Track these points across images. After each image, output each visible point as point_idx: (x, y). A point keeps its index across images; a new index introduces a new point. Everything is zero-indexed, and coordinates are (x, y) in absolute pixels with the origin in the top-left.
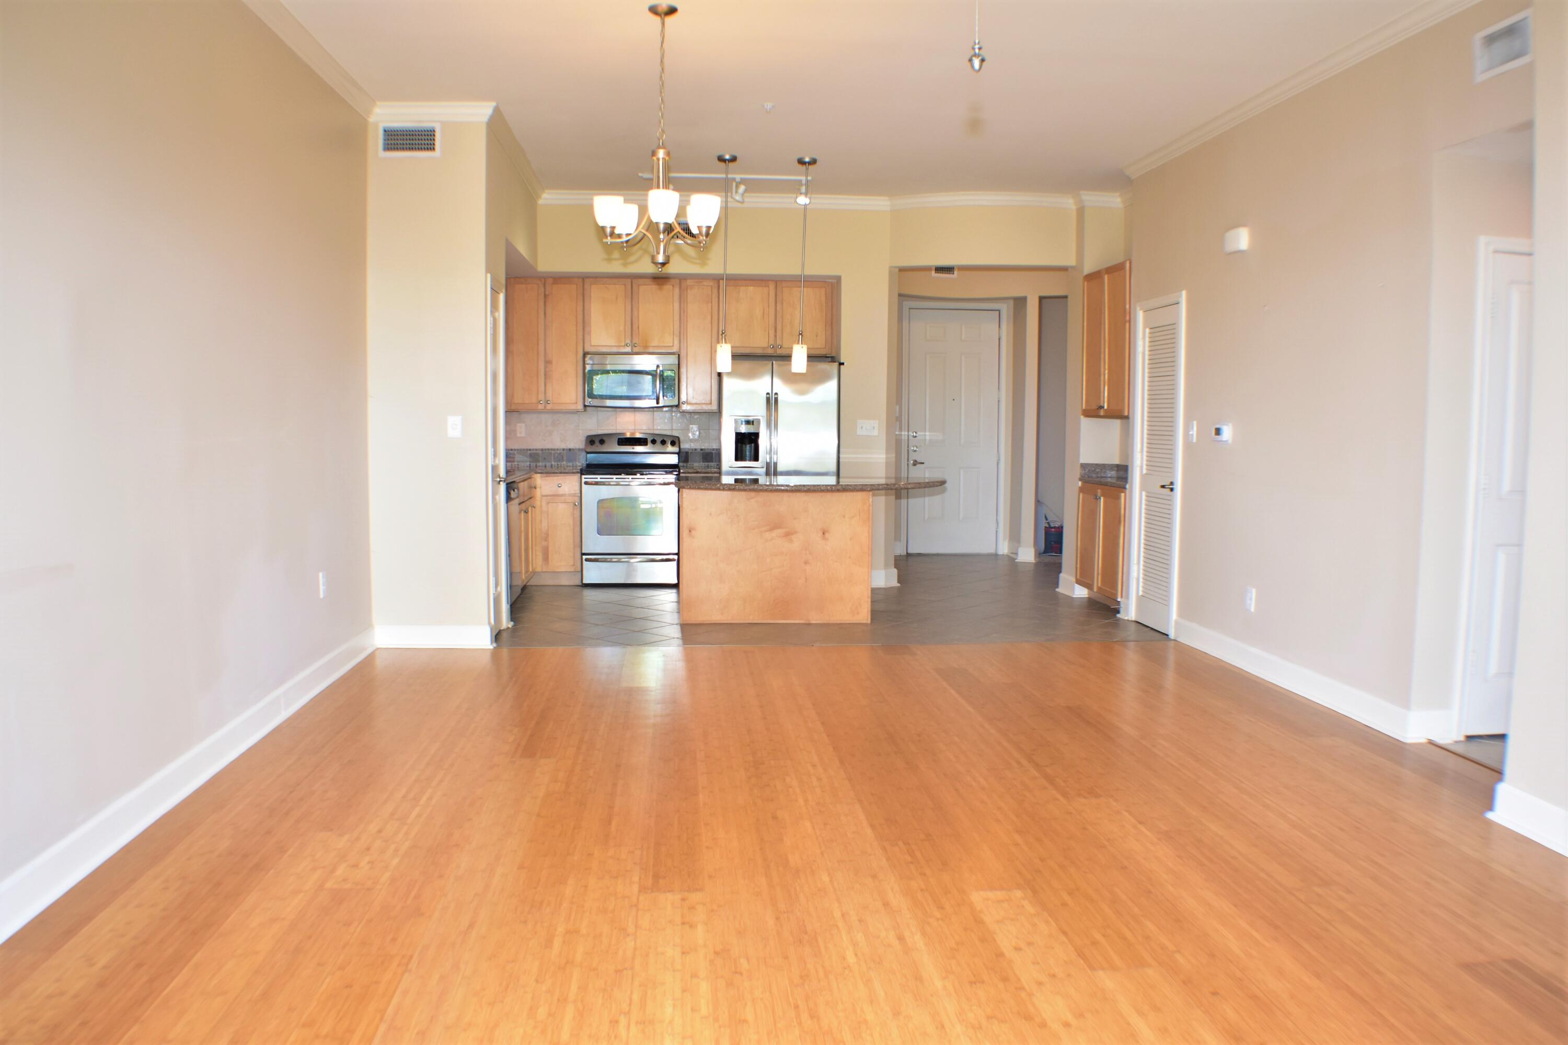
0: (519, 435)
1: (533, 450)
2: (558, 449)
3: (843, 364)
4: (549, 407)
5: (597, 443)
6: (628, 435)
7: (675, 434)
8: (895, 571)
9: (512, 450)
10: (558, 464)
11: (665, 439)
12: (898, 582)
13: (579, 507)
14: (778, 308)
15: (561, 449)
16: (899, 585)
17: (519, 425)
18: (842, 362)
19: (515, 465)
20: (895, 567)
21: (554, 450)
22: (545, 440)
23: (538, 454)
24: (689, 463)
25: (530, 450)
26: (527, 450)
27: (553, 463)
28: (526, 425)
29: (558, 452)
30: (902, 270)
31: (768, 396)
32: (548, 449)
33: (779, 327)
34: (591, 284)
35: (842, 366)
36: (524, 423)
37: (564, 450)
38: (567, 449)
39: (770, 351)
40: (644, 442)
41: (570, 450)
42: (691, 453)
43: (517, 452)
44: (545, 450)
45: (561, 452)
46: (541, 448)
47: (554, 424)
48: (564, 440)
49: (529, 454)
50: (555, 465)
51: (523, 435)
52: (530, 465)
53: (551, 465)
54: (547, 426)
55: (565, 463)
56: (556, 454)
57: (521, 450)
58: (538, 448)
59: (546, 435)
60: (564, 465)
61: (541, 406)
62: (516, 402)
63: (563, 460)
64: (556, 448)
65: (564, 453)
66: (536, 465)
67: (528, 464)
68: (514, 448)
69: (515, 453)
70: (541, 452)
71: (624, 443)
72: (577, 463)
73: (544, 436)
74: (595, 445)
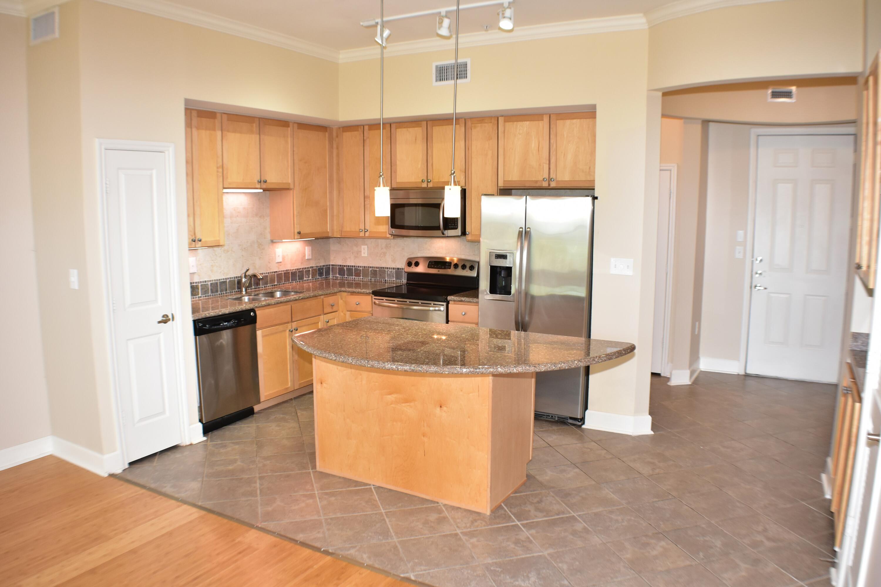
0: (363, 255)
1: (373, 267)
2: (390, 268)
3: (596, 198)
4: (367, 235)
6: (447, 259)
8: (649, 418)
9: (359, 267)
10: (390, 281)
11: (464, 265)
12: (653, 429)
14: (552, 141)
15: (392, 268)
16: (652, 433)
17: (363, 247)
18: (596, 196)
19: (361, 278)
20: (650, 413)
21: (387, 268)
22: (381, 260)
23: (376, 271)
25: (371, 267)
26: (369, 267)
27: (386, 279)
28: (368, 247)
29: (390, 270)
30: (668, 94)
31: (521, 230)
32: (383, 268)
33: (553, 160)
34: (396, 129)
35: (596, 200)
37: (394, 269)
38: (396, 268)
39: (545, 184)
41: (398, 269)
43: (362, 269)
44: (381, 268)
45: (392, 270)
46: (378, 266)
47: (387, 247)
48: (394, 261)
49: (370, 270)
50: (388, 280)
51: (366, 255)
52: (371, 279)
53: (386, 280)
54: (382, 249)
55: (394, 279)
56: (389, 272)
57: (365, 267)
58: (376, 266)
59: (382, 255)
60: (394, 280)
61: (362, 234)
62: (345, 230)
63: (394, 277)
64: (389, 267)
65: (394, 271)
66: (375, 280)
67: (370, 278)
68: (360, 265)
69: (360, 269)
70: (378, 269)
71: (433, 266)
72: (403, 280)
73: (380, 256)
74: (412, 266)
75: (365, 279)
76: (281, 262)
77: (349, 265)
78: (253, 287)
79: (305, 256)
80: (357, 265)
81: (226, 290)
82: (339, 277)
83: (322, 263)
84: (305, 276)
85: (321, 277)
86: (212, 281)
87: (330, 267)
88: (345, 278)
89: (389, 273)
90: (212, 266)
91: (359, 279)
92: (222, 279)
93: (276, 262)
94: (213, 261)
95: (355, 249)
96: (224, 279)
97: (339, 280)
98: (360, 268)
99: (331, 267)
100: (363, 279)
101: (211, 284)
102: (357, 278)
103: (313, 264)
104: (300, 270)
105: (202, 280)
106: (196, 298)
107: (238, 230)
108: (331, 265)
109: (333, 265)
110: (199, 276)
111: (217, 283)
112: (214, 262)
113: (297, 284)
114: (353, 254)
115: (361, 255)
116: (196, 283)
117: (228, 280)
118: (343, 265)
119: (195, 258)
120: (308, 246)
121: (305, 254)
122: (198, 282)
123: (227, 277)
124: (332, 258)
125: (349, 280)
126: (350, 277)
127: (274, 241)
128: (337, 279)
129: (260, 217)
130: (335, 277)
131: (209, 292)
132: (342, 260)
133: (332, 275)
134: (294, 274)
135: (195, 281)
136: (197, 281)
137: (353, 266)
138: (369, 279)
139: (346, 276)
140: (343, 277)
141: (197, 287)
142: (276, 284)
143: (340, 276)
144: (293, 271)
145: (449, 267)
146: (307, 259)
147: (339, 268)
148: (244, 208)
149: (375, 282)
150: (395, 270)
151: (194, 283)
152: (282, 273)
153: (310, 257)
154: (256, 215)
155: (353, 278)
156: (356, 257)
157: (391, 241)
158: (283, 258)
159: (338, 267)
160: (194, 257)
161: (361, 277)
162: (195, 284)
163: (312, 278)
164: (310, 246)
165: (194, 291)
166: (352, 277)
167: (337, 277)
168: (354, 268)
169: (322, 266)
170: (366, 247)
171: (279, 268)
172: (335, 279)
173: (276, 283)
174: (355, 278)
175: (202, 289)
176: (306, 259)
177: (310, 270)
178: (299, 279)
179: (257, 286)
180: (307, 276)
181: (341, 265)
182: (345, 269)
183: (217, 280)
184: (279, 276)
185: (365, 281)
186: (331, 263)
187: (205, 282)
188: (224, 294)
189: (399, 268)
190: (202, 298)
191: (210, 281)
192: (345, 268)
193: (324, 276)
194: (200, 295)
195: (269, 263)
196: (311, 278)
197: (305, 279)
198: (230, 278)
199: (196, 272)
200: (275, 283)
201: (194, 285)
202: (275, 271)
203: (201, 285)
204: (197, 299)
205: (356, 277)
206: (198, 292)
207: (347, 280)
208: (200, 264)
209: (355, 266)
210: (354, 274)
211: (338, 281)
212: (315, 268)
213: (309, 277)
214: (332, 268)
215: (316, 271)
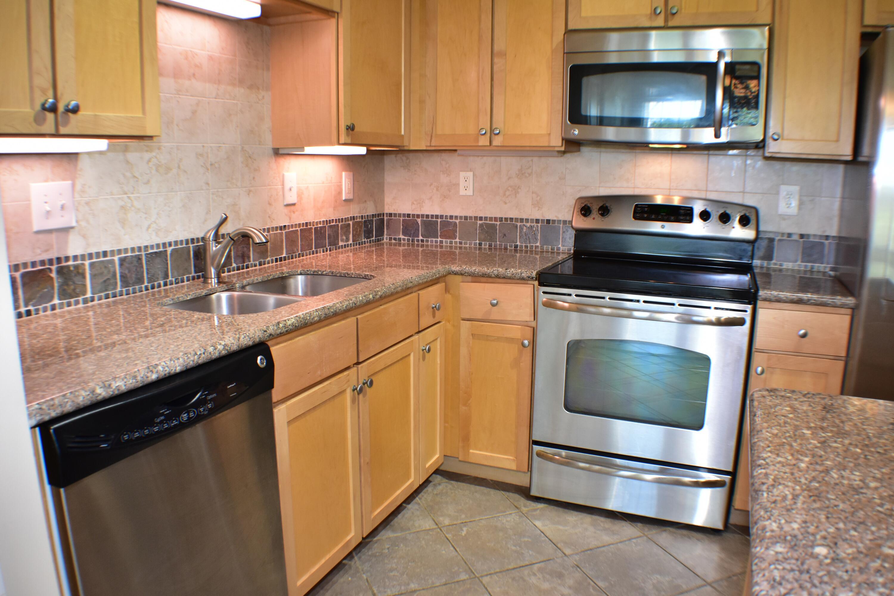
0: (462, 192)
1: (486, 218)
2: (527, 220)
4: (498, 141)
5: (595, 213)
6: (659, 200)
7: (750, 201)
9: (451, 217)
10: (526, 247)
11: (728, 212)
13: (530, 349)
15: (532, 220)
17: (462, 174)
19: (456, 243)
21: (522, 220)
22: (506, 203)
23: (493, 227)
24: (774, 261)
25: (481, 219)
26: (476, 218)
27: (518, 243)
29: (528, 225)
32: (511, 219)
36: (471, 171)
37: (537, 221)
38: (543, 221)
40: (685, 215)
41: (548, 221)
42: (780, 240)
43: (460, 222)
44: (506, 219)
45: (532, 224)
46: (498, 216)
47: (521, 174)
48: (538, 204)
49: (478, 225)
50: (521, 246)
51: (470, 192)
52: (480, 244)
53: (516, 246)
54: (509, 178)
55: (538, 244)
56: (525, 228)
57: (466, 218)
58: (493, 216)
59: (508, 193)
60: (537, 247)
61: (484, 141)
62: (439, 132)
63: (536, 239)
64: (525, 217)
65: (537, 226)
66: (490, 245)
67: (478, 242)
68: (454, 214)
69: (455, 223)
70: (498, 223)
71: (646, 215)
72: (560, 246)
73: (505, 195)
74: (592, 216)
75: (466, 244)
76: (294, 205)
77: (430, 213)
78: (234, 265)
79: (340, 193)
80: (449, 214)
81: (166, 276)
82: (404, 240)
83: (370, 210)
84: (342, 236)
85: (369, 240)
86: (126, 250)
87: (383, 219)
88: (418, 241)
89: (524, 231)
90: (122, 207)
91: (451, 243)
92: (152, 247)
93: (285, 204)
94: (126, 194)
95: (444, 179)
96: (158, 246)
97: (404, 245)
98: (454, 220)
99: (385, 218)
100: (461, 243)
101: (122, 261)
102: (446, 242)
103: (355, 211)
104: (332, 224)
105: (94, 250)
106: (77, 303)
107: (194, 112)
108: (387, 214)
109: (391, 215)
110: (84, 236)
111: (139, 258)
112: (129, 197)
113: (327, 255)
114: (437, 190)
115: (459, 191)
116: (75, 258)
117: (169, 250)
118: (413, 215)
119: (69, 182)
120: (346, 170)
121: (340, 187)
122: (83, 257)
123: (167, 240)
124: (388, 199)
125: (427, 246)
126: (429, 239)
127: (281, 152)
128: (400, 245)
129: (251, 87)
130: (395, 239)
131: (116, 283)
132: (413, 203)
133: (387, 235)
134: (320, 232)
135: (71, 253)
136: (79, 252)
137: (437, 217)
138: (475, 244)
139: (421, 238)
140: (413, 241)
141: (79, 271)
142: (285, 257)
143: (406, 238)
144: (319, 226)
145: (688, 218)
146: (346, 200)
147: (403, 220)
148: (211, 58)
149: (490, 249)
150: (539, 225)
151: (67, 259)
152: (297, 230)
153: (351, 197)
154: (241, 82)
155: (436, 242)
156: (444, 197)
157: (532, 160)
158: (300, 195)
159: (401, 219)
160: (64, 180)
161: (457, 240)
162: (71, 263)
163: (353, 241)
164: (350, 171)
165: (71, 283)
166: (434, 239)
167: (400, 239)
168: (439, 220)
169: (370, 215)
170: (470, 174)
171: (290, 218)
172: (395, 245)
173: (284, 255)
174: (441, 242)
175: (93, 276)
176: (344, 199)
177: (349, 224)
178: (330, 244)
179: (244, 262)
180: (344, 238)
181: (409, 215)
182: (419, 223)
183: (140, 249)
184: (291, 238)
185: (466, 248)
186: (387, 210)
187: (105, 254)
188: (159, 286)
189: (550, 220)
190: (96, 302)
191: (119, 251)
192: (419, 220)
193: (374, 238)
194: (89, 295)
195: (270, 204)
196: (351, 242)
197: (341, 244)
198: (176, 243)
199: (74, 224)
200: (282, 254)
201: (68, 267)
202: (282, 225)
203: (92, 265)
204: (81, 305)
205: (444, 240)
206: (85, 286)
207: (422, 246)
208: (87, 203)
209: (442, 217)
210: (439, 234)
211: (401, 248)
212: (358, 220)
213: (348, 240)
214: (388, 221)
215: (361, 227)
